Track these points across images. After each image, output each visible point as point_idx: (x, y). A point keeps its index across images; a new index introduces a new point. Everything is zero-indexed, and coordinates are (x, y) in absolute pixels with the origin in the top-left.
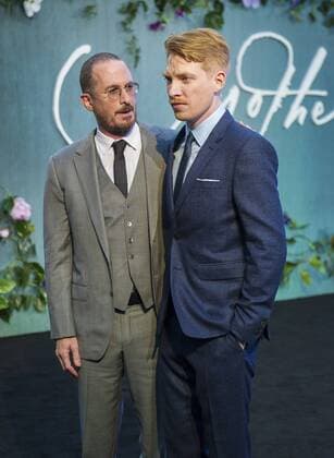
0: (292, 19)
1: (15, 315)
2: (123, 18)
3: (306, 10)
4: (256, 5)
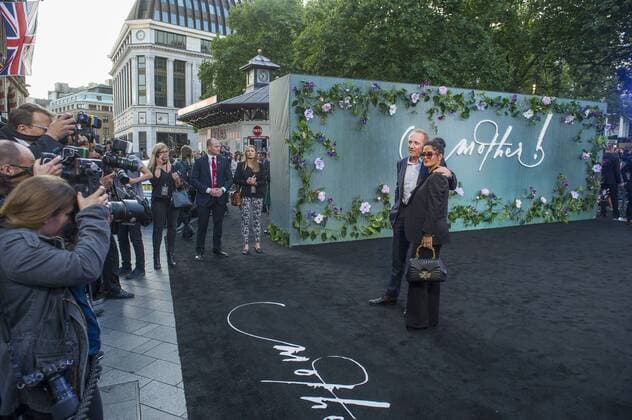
0: (498, 114)
1: (382, 230)
2: (428, 115)
3: (504, 110)
4: (482, 109)
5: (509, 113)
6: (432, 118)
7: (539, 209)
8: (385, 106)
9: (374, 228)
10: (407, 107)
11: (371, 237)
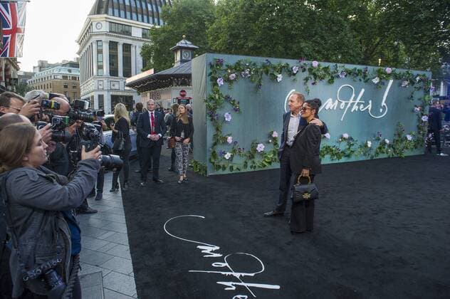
0: (354, 81)
1: (273, 164)
2: (304, 81)
3: (359, 77)
4: (344, 77)
5: (362, 80)
6: (307, 83)
7: (384, 148)
8: (274, 75)
9: (267, 162)
10: (290, 76)
11: (265, 169)
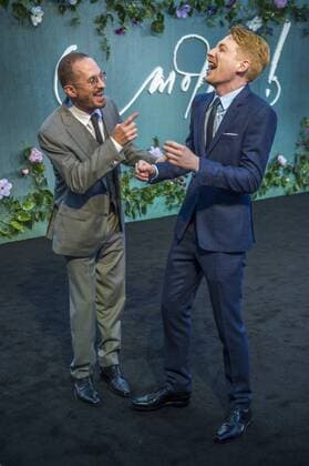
0: (209, 25)
1: (35, 225)
2: (98, 26)
3: (218, 19)
4: (185, 16)
5: (226, 23)
6: (105, 31)
7: (277, 175)
8: (24, 9)
9: (19, 222)
10: (62, 12)
11: (19, 238)
